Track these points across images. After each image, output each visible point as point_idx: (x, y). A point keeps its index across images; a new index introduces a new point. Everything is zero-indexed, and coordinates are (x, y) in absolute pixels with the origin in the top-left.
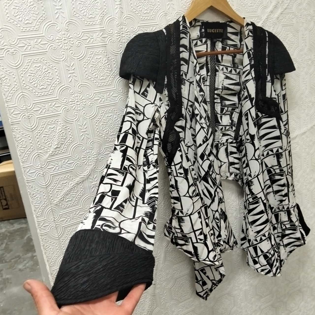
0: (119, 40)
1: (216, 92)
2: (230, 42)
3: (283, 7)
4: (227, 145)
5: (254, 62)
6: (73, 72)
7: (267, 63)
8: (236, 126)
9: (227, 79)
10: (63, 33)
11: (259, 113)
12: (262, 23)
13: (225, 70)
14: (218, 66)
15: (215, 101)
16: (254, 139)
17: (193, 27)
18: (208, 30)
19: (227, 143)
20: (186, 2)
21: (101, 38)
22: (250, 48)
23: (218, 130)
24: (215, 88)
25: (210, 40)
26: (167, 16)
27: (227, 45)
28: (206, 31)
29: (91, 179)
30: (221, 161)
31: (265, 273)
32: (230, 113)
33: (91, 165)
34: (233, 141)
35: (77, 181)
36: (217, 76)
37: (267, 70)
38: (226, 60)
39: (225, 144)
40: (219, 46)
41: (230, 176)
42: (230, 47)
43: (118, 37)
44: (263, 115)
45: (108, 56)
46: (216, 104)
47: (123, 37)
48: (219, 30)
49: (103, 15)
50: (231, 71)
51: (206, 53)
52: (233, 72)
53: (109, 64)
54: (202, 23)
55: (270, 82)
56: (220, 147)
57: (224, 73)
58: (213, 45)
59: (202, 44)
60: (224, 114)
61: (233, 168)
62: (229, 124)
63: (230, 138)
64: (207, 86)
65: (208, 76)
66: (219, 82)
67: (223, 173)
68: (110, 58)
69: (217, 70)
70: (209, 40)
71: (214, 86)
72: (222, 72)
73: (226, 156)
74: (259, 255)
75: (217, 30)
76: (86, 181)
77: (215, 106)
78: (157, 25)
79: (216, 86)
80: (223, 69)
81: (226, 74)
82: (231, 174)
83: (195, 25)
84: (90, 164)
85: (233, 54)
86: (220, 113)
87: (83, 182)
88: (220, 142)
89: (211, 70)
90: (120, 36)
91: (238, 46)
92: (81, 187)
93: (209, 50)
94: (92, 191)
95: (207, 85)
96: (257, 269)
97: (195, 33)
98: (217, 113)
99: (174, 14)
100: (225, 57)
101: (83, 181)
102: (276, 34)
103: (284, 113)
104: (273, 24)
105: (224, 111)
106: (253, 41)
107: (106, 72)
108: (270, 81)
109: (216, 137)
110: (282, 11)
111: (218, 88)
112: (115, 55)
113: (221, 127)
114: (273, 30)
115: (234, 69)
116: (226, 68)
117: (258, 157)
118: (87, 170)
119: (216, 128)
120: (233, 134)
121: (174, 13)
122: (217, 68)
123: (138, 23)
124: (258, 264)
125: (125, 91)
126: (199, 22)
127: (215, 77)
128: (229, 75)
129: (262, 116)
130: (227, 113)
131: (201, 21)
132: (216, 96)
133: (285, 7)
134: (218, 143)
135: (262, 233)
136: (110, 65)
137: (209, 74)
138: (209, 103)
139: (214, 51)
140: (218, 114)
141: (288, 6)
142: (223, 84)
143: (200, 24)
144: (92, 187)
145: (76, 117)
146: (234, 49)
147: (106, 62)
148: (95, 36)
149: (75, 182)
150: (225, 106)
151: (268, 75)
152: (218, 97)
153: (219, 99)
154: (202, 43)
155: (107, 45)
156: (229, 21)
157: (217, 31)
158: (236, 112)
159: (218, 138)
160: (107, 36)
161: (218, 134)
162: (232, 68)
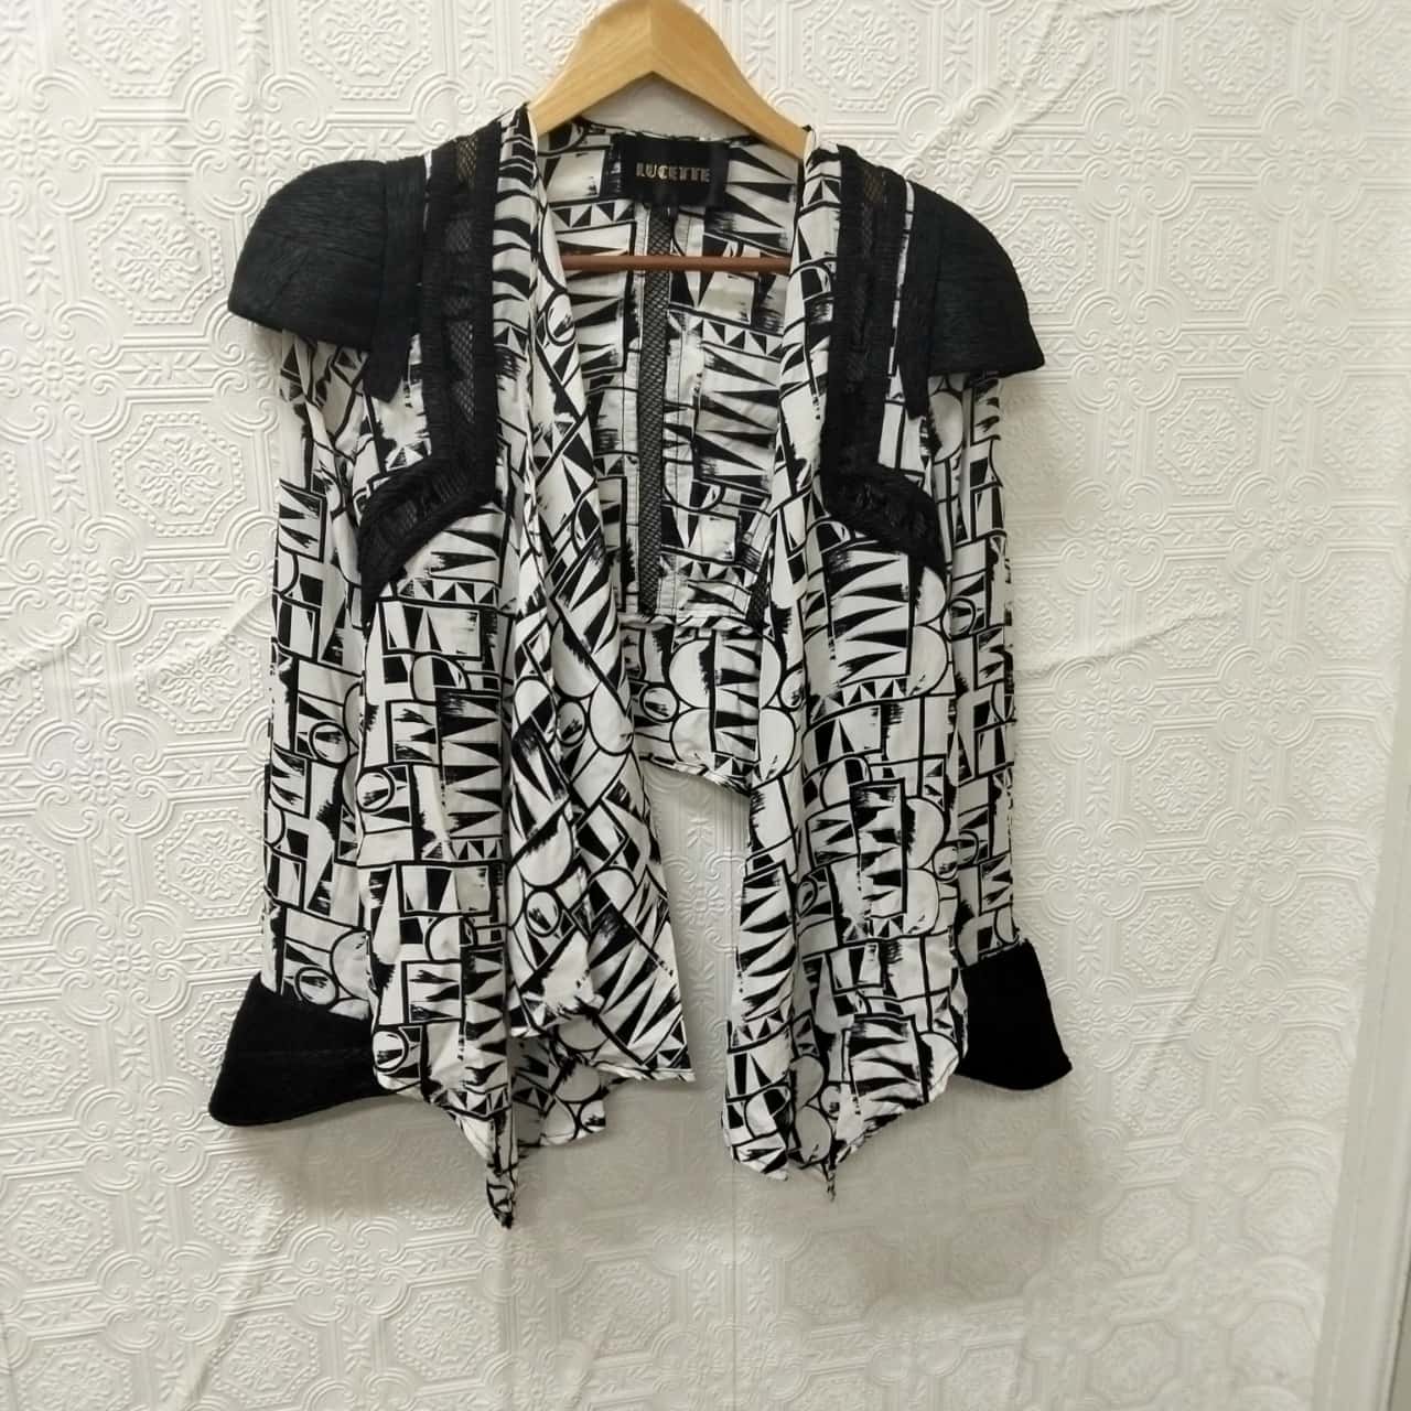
0: (240, 163)
1: (669, 418)
2: (744, 224)
3: (1031, 103)
4: (712, 640)
5: (834, 315)
6: (47, 258)
7: (895, 323)
8: (758, 570)
9: (721, 371)
10: (23, 115)
11: (838, 527)
12: (913, 165)
13: (710, 333)
14: (676, 316)
15: (668, 453)
16: (786, 626)
17: (574, 154)
18: (639, 166)
19: (714, 632)
20: (547, 46)
21: (167, 147)
22: (816, 255)
23: (670, 572)
24: (664, 401)
25: (646, 208)
26: (457, 92)
27: (730, 233)
28: (629, 170)
29: (77, 662)
30: (678, 699)
31: (763, 1167)
32: (736, 515)
33: (82, 610)
34: (740, 628)
35: (20, 658)
36: (674, 353)
37: (892, 350)
38: (722, 294)
39: (701, 634)
40: (692, 236)
41: (717, 767)
42: (741, 245)
43: (237, 154)
44: (858, 535)
45: (189, 218)
46: (669, 466)
47: (257, 154)
48: (689, 173)
49: (185, 67)
50: (739, 342)
51: (629, 260)
52: (751, 345)
53: (190, 248)
54: (614, 137)
55: (898, 403)
56: (680, 641)
57: (708, 347)
58: (664, 229)
59: (609, 222)
60: (707, 511)
61: (731, 739)
62: (721, 557)
63: (729, 617)
64: (627, 393)
65: (633, 350)
66: (683, 381)
67: (686, 745)
68: (200, 226)
69: (674, 330)
70: (642, 208)
71: (663, 393)
72: (695, 340)
73: (704, 685)
74: (749, 1091)
75: (678, 171)
76: (59, 667)
77: (667, 473)
78: (412, 122)
79: (670, 396)
80: (699, 329)
81: (717, 351)
82: (721, 760)
83: (581, 145)
84: (79, 605)
85: (756, 274)
86: (687, 505)
87: (45, 670)
88: (678, 621)
89: (644, 328)
90: (247, 147)
91: (781, 241)
92: (36, 684)
93: (641, 249)
94: (79, 709)
95: (623, 388)
96: (735, 1147)
97: (581, 176)
98: (674, 502)
99: (489, 89)
100: (719, 281)
101: (45, 665)
102: (981, 216)
103: (969, 539)
104: (970, 174)
105: (708, 501)
106: (837, 225)
107: (176, 273)
108: (902, 400)
109: (663, 596)
110: (1022, 121)
111: (680, 405)
112: (222, 218)
113: (684, 561)
114: (966, 197)
115: (754, 335)
116: (714, 325)
117: (791, 701)
118: (65, 628)
119: (662, 562)
120: (743, 602)
121: (492, 86)
122: (673, 322)
123: (331, 107)
124: (744, 1128)
125: (251, 356)
126: (601, 131)
127: (665, 359)
128: (729, 356)
129: (853, 539)
130: (721, 509)
131: (613, 131)
132: (669, 435)
133: (1040, 105)
134: (669, 621)
135: (770, 1005)
136: (193, 253)
137: (636, 344)
138: (634, 458)
139: (667, 253)
140: (678, 506)
141: (1055, 102)
142: (697, 391)
143: (605, 140)
144: (78, 694)
145: (40, 426)
146: (762, 254)
147: (180, 237)
148: (144, 138)
149: (12, 660)
150: (713, 478)
151: (894, 374)
152: (681, 439)
153: (687, 447)
154: (611, 217)
155: (189, 175)
156: (740, 139)
157: (678, 176)
158: (763, 512)
159: (669, 603)
160: (194, 143)
161: (671, 585)
162: (747, 332)
